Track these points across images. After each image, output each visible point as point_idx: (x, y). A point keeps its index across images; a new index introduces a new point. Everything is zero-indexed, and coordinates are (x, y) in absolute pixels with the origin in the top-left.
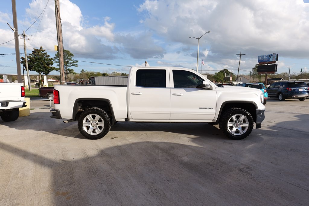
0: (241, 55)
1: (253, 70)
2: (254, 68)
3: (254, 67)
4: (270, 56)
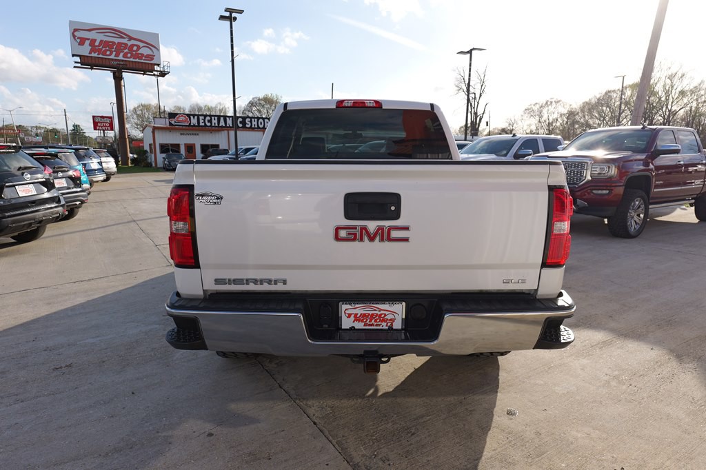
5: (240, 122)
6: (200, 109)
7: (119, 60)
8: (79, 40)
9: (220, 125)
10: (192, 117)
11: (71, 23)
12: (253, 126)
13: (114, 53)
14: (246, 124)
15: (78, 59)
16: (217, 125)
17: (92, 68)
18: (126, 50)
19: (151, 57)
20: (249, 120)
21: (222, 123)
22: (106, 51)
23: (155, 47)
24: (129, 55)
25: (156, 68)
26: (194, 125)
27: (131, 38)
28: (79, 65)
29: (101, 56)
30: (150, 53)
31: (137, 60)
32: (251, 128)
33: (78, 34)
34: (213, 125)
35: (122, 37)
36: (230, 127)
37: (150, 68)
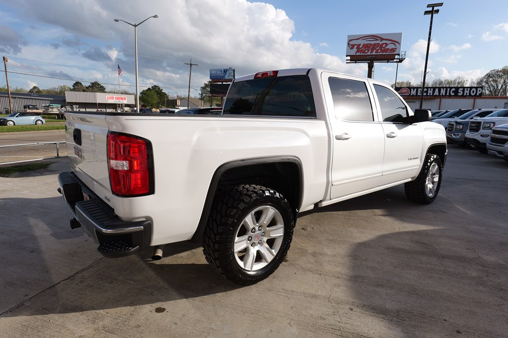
0: (191, 65)
1: (202, 90)
2: (202, 88)
3: (203, 86)
4: (225, 71)
5: (453, 92)
6: (441, 83)
7: (373, 55)
8: (351, 46)
9: (435, 94)
10: (412, 89)
11: (349, 36)
12: (465, 94)
13: (370, 51)
14: (458, 92)
15: (349, 58)
16: (431, 94)
17: (356, 62)
18: (378, 48)
19: (393, 50)
20: (462, 89)
21: (436, 93)
22: (365, 50)
23: (398, 43)
24: (379, 51)
25: (396, 57)
26: (413, 95)
27: (382, 39)
28: (349, 61)
29: (362, 54)
30: (394, 47)
31: (384, 53)
32: (463, 96)
33: (351, 43)
34: (429, 94)
35: (377, 40)
36: (443, 95)
37: (392, 57)
